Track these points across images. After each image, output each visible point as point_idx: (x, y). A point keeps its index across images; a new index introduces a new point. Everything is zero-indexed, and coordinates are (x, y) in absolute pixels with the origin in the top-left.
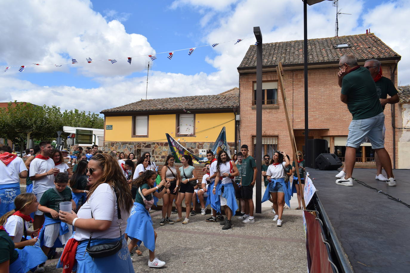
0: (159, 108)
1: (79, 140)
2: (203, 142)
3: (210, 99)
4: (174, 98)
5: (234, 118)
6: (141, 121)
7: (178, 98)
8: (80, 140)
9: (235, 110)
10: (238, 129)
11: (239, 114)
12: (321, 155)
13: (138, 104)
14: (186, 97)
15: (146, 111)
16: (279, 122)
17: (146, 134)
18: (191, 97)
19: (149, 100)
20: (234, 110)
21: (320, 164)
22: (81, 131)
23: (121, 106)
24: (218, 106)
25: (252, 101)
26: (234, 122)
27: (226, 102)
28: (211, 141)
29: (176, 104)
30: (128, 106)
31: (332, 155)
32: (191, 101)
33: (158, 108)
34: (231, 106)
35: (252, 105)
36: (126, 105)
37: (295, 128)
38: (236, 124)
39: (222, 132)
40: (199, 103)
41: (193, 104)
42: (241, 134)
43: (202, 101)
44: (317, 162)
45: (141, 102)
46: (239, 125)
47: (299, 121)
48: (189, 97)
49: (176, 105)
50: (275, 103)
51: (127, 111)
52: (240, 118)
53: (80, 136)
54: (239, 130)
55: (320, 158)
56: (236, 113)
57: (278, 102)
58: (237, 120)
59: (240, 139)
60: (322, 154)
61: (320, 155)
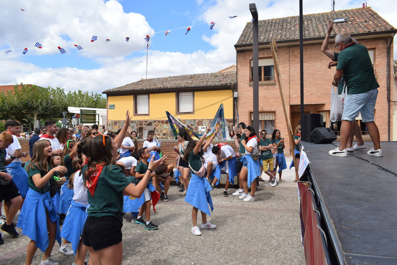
0: (159, 87)
1: (83, 120)
2: (202, 119)
3: (209, 77)
4: (173, 77)
5: (232, 95)
6: (142, 99)
7: (177, 76)
8: (85, 120)
9: (233, 88)
10: (236, 105)
11: (236, 91)
12: (316, 129)
13: (139, 83)
14: (185, 76)
15: (147, 90)
16: (276, 98)
17: (147, 113)
19: (150, 79)
20: (232, 87)
21: (315, 138)
22: (85, 111)
23: (122, 86)
24: (217, 84)
25: (250, 78)
26: (232, 99)
27: (224, 79)
28: (210, 118)
29: (176, 83)
30: (129, 86)
31: (327, 129)
32: (190, 80)
34: (229, 83)
35: (250, 82)
36: (127, 85)
37: (291, 104)
38: (234, 101)
39: (220, 109)
40: (198, 81)
41: (192, 82)
42: (239, 111)
43: (200, 79)
44: (312, 136)
45: (141, 81)
46: (236, 102)
47: (296, 97)
48: (188, 75)
49: (176, 84)
50: (272, 79)
51: (128, 91)
52: (238, 95)
53: (85, 115)
54: (237, 107)
55: (315, 132)
56: (234, 90)
57: (275, 79)
60: (317, 128)
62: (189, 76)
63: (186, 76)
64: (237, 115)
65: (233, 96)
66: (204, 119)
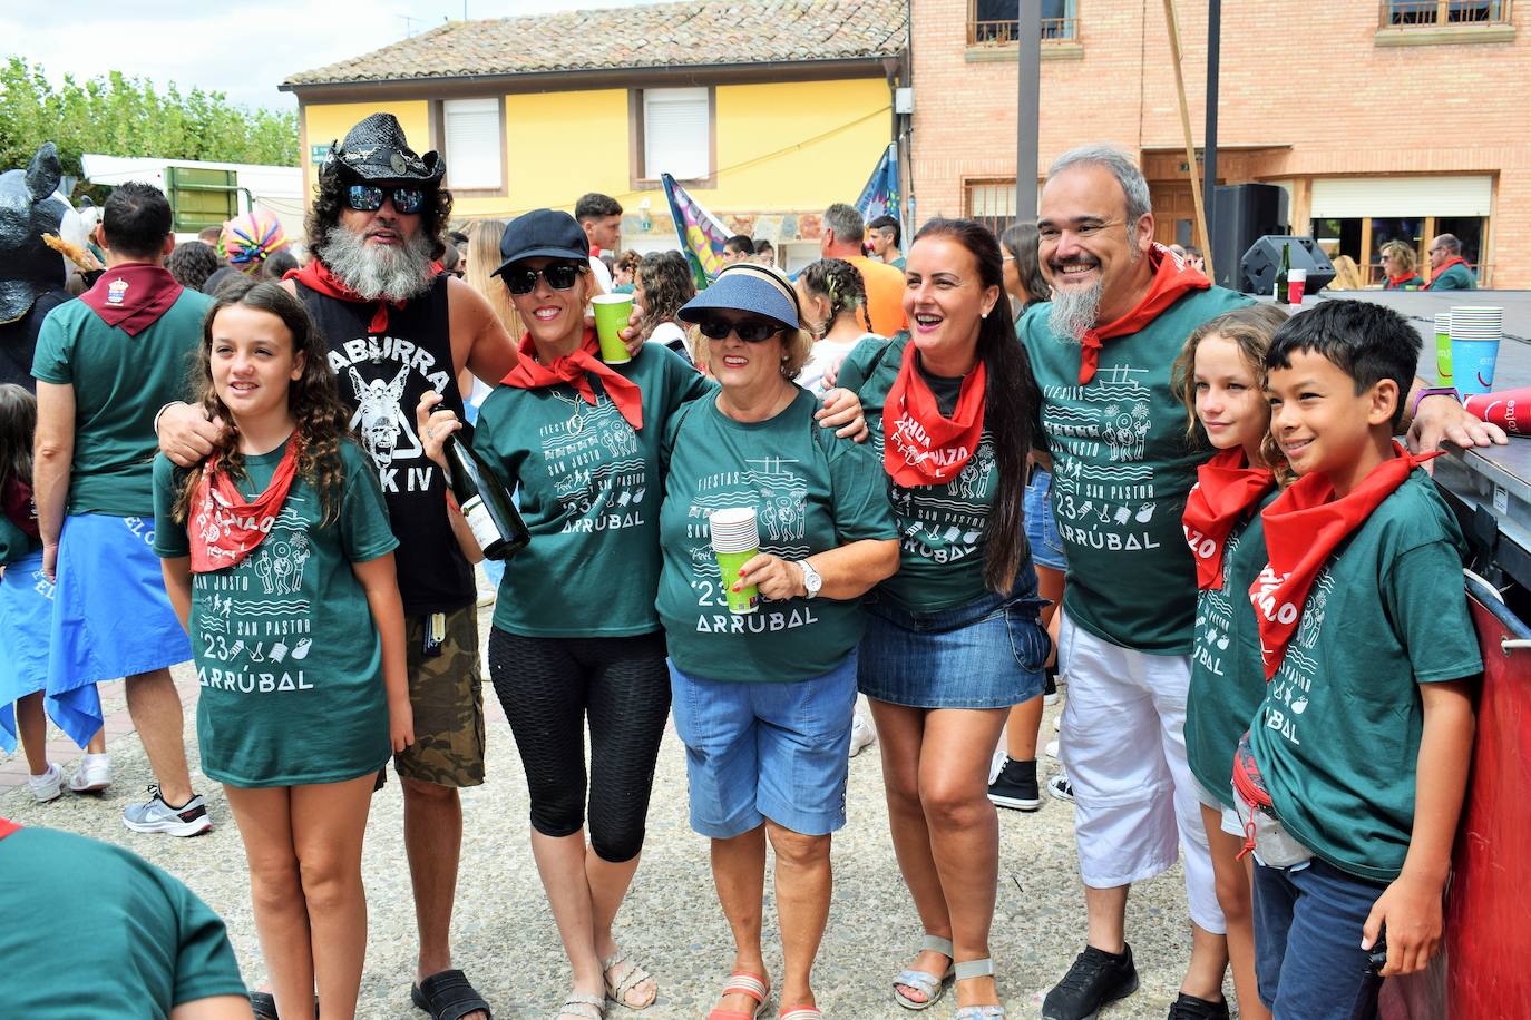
0: (550, 64)
1: (183, 216)
2: (752, 213)
3: (769, 12)
4: (597, 11)
5: (889, 103)
7: (618, 10)
8: (189, 217)
9: (894, 69)
10: (904, 149)
11: (908, 84)
12: (1262, 243)
13: (438, 41)
14: (655, 6)
15: (492, 74)
16: (1082, 117)
17: (497, 184)
18: (676, 4)
19: (484, 22)
20: (889, 67)
21: (1259, 272)
22: (187, 173)
23: (362, 54)
24: (818, 50)
25: (967, 26)
26: (885, 123)
27: (845, 29)
28: (788, 208)
29: (619, 40)
30: (396, 53)
31: (1302, 242)
32: (684, 27)
33: (545, 64)
34: (873, 49)
35: (969, 41)
36: (386, 51)
37: (1149, 146)
38: (896, 132)
39: (882, 166)
40: (724, 37)
41: (694, 40)
42: (916, 177)
43: (732, 24)
44: (1246, 267)
45: (445, 32)
46: (908, 133)
47: (1168, 115)
48: (669, 6)
49: (623, 47)
50: (1066, 31)
51: (402, 80)
52: (915, 103)
53: (187, 195)
54: (909, 156)
55: (1259, 253)
56: (897, 80)
57: (1078, 31)
58: (899, 111)
59: (913, 197)
60: (1265, 237)
61: (1259, 241)
62: (673, 8)
63: (661, 9)
64: (910, 193)
65: (894, 108)
66: (758, 214)
